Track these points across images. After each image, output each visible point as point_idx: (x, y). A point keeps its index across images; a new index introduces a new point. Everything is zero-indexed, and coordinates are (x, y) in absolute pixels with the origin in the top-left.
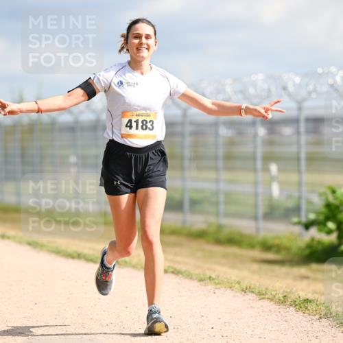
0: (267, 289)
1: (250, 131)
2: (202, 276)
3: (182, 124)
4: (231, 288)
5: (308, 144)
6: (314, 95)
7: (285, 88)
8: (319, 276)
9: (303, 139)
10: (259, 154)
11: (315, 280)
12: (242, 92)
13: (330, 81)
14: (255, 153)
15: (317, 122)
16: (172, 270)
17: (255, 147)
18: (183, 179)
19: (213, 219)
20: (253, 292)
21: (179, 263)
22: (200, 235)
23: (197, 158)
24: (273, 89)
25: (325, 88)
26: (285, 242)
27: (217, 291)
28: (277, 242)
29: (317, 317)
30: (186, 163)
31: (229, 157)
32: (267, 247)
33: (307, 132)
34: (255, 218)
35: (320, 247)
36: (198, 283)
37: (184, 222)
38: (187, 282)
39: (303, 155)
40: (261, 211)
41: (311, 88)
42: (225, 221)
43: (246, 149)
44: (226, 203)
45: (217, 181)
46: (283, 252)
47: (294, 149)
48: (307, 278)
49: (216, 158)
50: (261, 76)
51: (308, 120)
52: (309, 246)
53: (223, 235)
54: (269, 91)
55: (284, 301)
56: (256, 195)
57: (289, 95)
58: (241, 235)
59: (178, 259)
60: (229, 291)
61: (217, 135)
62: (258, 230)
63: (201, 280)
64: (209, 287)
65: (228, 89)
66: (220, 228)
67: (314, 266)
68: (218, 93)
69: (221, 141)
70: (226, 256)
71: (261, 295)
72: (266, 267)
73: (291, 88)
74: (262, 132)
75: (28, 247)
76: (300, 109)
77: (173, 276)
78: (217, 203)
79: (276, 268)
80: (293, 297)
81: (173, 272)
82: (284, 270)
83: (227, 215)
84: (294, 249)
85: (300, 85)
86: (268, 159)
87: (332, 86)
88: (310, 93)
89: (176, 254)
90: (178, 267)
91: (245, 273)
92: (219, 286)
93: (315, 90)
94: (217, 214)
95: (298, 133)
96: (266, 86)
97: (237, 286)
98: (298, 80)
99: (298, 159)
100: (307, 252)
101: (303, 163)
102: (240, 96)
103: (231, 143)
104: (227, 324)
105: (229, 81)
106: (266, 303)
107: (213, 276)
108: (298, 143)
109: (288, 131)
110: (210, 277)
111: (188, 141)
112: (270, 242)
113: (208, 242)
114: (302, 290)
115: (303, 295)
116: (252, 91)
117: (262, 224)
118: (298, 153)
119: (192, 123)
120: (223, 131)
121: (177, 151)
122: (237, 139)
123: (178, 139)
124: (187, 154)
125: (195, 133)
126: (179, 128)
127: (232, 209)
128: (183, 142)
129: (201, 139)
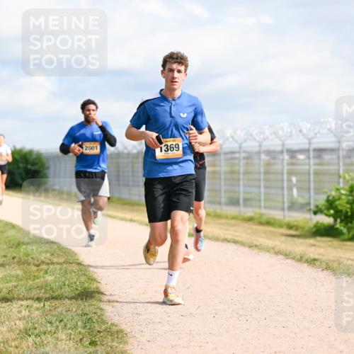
0: (290, 252)
1: (281, 157)
3: (239, 152)
5: (315, 164)
6: (318, 135)
7: (301, 131)
8: (322, 244)
9: (312, 161)
10: (285, 171)
11: (320, 247)
13: (329, 127)
14: (283, 170)
15: (320, 152)
16: (233, 241)
17: (283, 166)
19: (257, 210)
20: (282, 254)
21: (237, 236)
22: (250, 219)
23: (247, 173)
24: (294, 131)
25: (325, 131)
26: (301, 224)
27: (260, 253)
28: (296, 223)
29: (321, 269)
30: (241, 176)
31: (267, 173)
32: (290, 227)
33: (314, 157)
34: (283, 209)
35: (322, 227)
36: (249, 249)
38: (242, 248)
39: (312, 172)
40: (286, 205)
41: (316, 131)
42: (263, 211)
43: (278, 167)
44: (265, 200)
45: (259, 187)
46: (300, 230)
47: (307, 167)
48: (314, 245)
49: (259, 173)
50: (286, 124)
51: (314, 150)
52: (315, 226)
53: (264, 219)
54: (291, 132)
55: (301, 259)
57: (304, 135)
58: (274, 219)
59: (236, 234)
60: (267, 253)
61: (260, 159)
62: (284, 216)
63: (250, 247)
64: (255, 251)
65: (266, 131)
66: (262, 215)
67: (319, 238)
68: (261, 133)
69: (262, 162)
70: (265, 232)
71: (287, 255)
72: (289, 239)
73: (304, 131)
74: (286, 157)
76: (310, 143)
77: (233, 245)
78: (260, 200)
79: (296, 239)
80: (306, 257)
82: (300, 240)
83: (265, 207)
84: (307, 228)
85: (310, 129)
86: (291, 173)
87: (329, 129)
88: (316, 134)
89: (235, 231)
90: (237, 238)
91: (277, 242)
92: (261, 250)
93: (319, 132)
94: (260, 207)
95: (309, 158)
96: (289, 130)
97: (272, 250)
98: (309, 126)
99: (309, 174)
100: (315, 229)
101: (312, 176)
102: (274, 136)
103: (269, 164)
105: (267, 127)
106: (289, 261)
107: (258, 244)
108: (309, 164)
109: (301, 157)
111: (242, 162)
112: (292, 224)
113: (255, 225)
114: (312, 253)
115: (312, 256)
116: (281, 132)
117: (287, 213)
118: (309, 170)
119: (244, 152)
120: (263, 157)
121: (236, 168)
122: (272, 161)
123: (236, 161)
124: (242, 170)
125: (247, 158)
126: (237, 155)
127: (269, 204)
128: (239, 163)
129: (250, 161)
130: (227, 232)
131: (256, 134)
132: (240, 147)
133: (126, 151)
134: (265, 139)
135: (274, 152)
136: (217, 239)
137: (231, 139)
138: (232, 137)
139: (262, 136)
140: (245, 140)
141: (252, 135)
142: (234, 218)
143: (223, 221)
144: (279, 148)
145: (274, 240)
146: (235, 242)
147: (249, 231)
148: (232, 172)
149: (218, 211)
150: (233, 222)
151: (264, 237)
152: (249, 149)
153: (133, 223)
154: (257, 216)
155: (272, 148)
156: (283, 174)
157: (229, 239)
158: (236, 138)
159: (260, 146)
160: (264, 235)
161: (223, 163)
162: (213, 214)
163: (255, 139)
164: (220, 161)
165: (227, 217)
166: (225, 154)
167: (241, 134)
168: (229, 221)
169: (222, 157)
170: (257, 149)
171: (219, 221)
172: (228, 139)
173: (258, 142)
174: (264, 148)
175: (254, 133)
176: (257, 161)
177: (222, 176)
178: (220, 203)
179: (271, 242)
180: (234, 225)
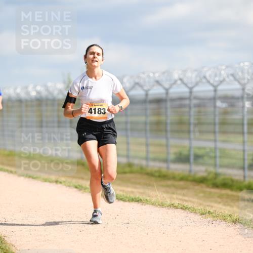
1: (240, 104)
2: (203, 211)
3: (189, 99)
4: (225, 219)
12: (233, 75)
14: (243, 120)
16: (181, 206)
18: (190, 139)
19: (212, 169)
21: (186, 201)
22: (202, 181)
23: (199, 123)
27: (214, 222)
30: (192, 128)
31: (223, 123)
34: (243, 168)
36: (201, 216)
37: (190, 171)
38: (192, 216)
40: (247, 163)
42: (220, 170)
43: (237, 117)
44: (220, 157)
45: (215, 141)
49: (215, 124)
50: (247, 64)
53: (219, 180)
56: (244, 151)
58: (232, 180)
59: (186, 198)
60: (223, 222)
61: (215, 107)
62: (244, 177)
63: (202, 214)
64: (209, 219)
65: (223, 72)
66: (217, 175)
68: (216, 76)
70: (220, 196)
75: (75, 189)
77: (183, 211)
78: (215, 157)
81: (181, 208)
83: (221, 166)
89: (184, 195)
90: (186, 204)
91: (235, 209)
92: (215, 218)
94: (215, 165)
97: (229, 218)
102: (231, 78)
103: (225, 113)
104: (221, 247)
105: (224, 67)
107: (212, 211)
110: (209, 212)
111: (193, 110)
113: (208, 186)
116: (240, 74)
117: (248, 173)
119: (196, 98)
120: (219, 104)
121: (186, 118)
122: (230, 109)
123: (187, 109)
124: (192, 121)
125: (198, 106)
126: (187, 102)
127: (226, 161)
128: (189, 112)
129: (202, 109)
130: (175, 196)
131: (210, 76)
132: (191, 92)
133: (50, 97)
134: (221, 82)
135: (233, 98)
136: (162, 205)
137: (179, 82)
138: (181, 80)
139: (217, 79)
140: (197, 84)
141: (205, 77)
142: (182, 179)
143: (170, 182)
144: (238, 93)
145: (231, 206)
146: (184, 208)
147: (202, 195)
148: (181, 123)
149: (164, 170)
150: (182, 183)
151: (220, 203)
152: (202, 95)
153: (59, 185)
154: (211, 176)
155: (230, 93)
156: (243, 124)
157: (176, 205)
158: (185, 80)
159: (215, 91)
160: (219, 200)
161: (169, 111)
162: (157, 174)
163: (209, 82)
164: (166, 108)
165: (174, 178)
166: (172, 100)
167: (191, 77)
168: (176, 183)
169: (169, 104)
170: (212, 94)
171: (164, 183)
172: (175, 82)
173: (212, 85)
174: (219, 93)
175: (207, 75)
176: (212, 109)
177: (169, 128)
178: (166, 161)
179: (228, 208)
180: (183, 188)
